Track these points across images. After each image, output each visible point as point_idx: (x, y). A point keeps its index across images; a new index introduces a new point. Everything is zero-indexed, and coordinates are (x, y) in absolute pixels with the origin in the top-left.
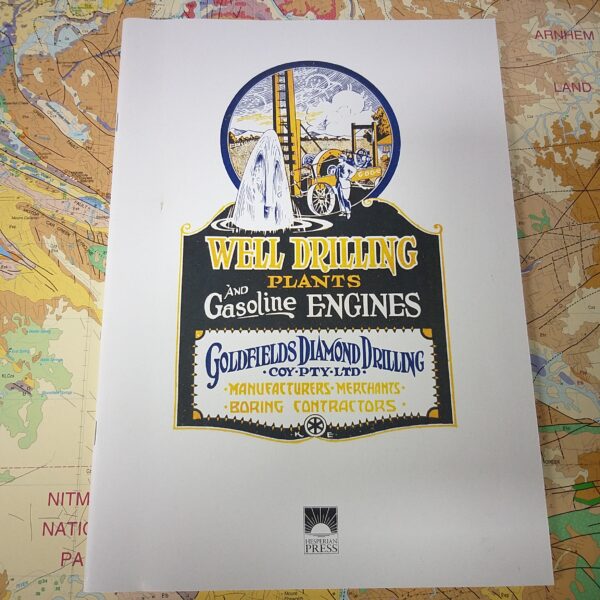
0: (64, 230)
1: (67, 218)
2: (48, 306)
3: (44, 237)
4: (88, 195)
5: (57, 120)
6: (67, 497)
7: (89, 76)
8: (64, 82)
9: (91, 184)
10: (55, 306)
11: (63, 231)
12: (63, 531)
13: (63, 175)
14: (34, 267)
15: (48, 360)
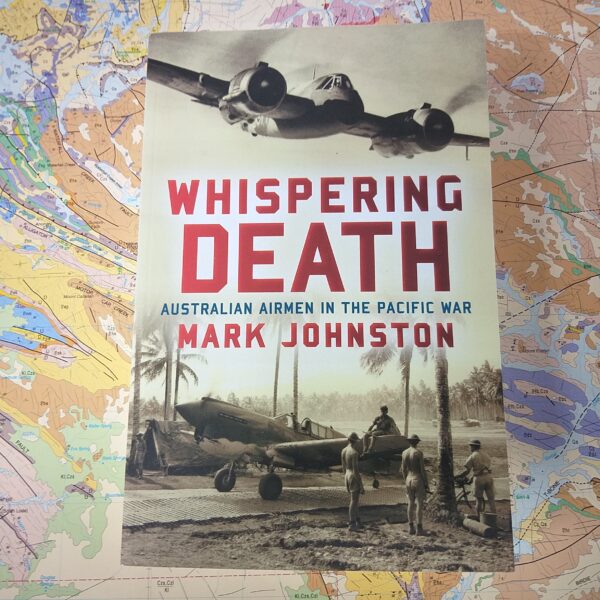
0: (121, 309)
1: (123, 296)
2: (108, 397)
3: (100, 318)
5: (107, 183)
8: (113, 140)
10: (116, 397)
11: (120, 311)
13: (117, 247)
14: (90, 352)
15: (110, 458)
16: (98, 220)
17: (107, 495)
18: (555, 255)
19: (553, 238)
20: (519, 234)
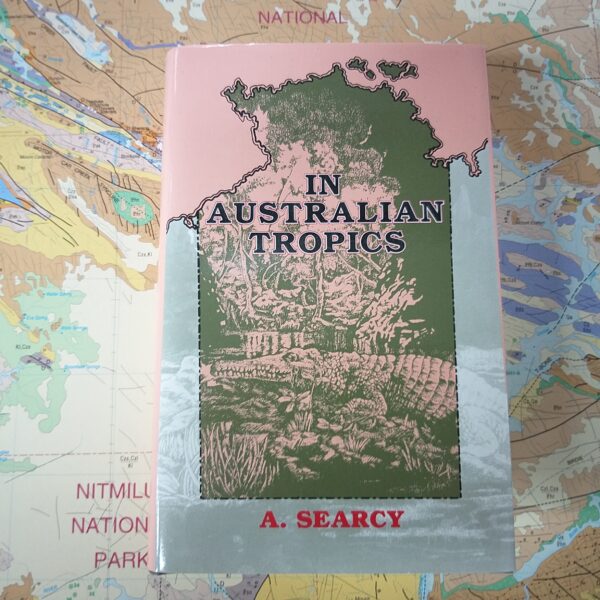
0: (83, 171)
1: (86, 157)
2: (67, 264)
3: (59, 180)
4: (111, 129)
5: (70, 37)
6: (98, 489)
9: (114, 116)
10: (76, 263)
11: (82, 173)
12: (96, 527)
13: (79, 104)
14: (47, 216)
15: (69, 328)
16: (58, 75)
17: (66, 367)
18: (553, 124)
19: (552, 106)
20: (516, 100)
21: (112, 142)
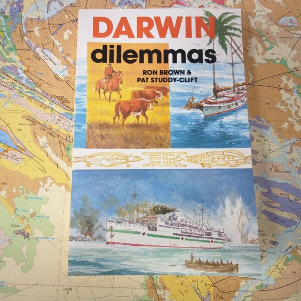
0: (52, 133)
1: (53, 126)
2: (41, 182)
3: (39, 137)
4: (67, 111)
5: (48, 62)
7: (68, 33)
8: (53, 37)
9: (69, 105)
10: (45, 183)
11: (51, 134)
13: (51, 98)
14: (32, 156)
15: (40, 217)
16: (41, 82)
17: (37, 238)
18: (298, 119)
19: (298, 109)
20: (279, 106)
21: (67, 119)
